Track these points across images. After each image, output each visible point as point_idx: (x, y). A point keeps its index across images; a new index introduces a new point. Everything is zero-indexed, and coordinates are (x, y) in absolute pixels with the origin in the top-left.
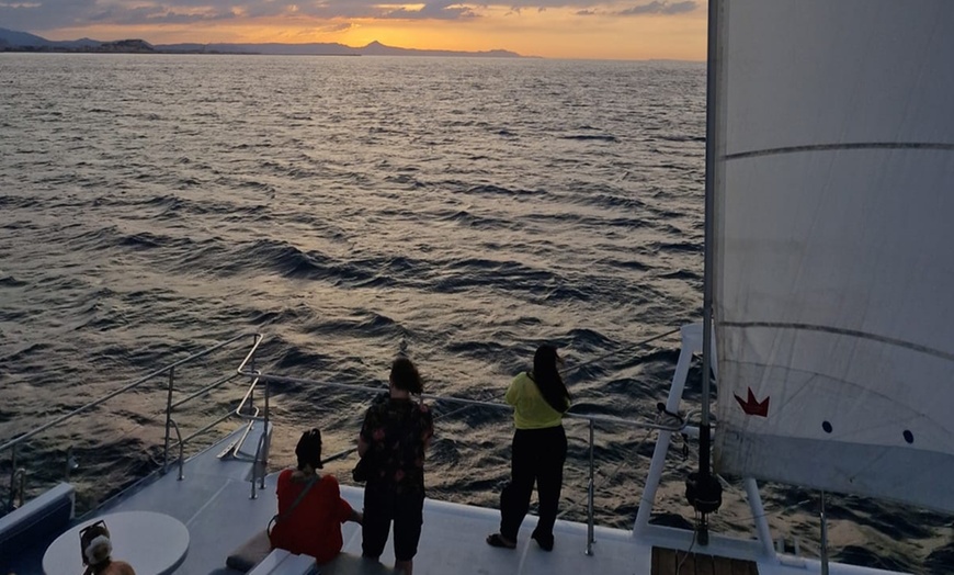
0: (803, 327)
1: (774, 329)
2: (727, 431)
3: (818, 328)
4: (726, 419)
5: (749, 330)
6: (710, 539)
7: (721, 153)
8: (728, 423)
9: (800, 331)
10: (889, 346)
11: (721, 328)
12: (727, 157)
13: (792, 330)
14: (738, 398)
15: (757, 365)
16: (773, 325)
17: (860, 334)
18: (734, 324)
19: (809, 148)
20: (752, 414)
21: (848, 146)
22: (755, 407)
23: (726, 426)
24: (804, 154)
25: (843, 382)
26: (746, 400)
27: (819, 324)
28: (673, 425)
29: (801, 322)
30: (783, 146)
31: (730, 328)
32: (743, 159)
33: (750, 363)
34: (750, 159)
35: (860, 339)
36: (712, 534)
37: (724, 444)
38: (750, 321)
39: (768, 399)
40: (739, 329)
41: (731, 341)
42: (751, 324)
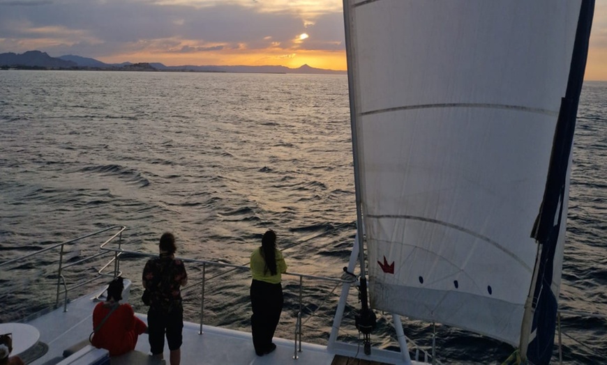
0: (408, 217)
1: (394, 219)
2: (376, 283)
3: (416, 218)
4: (375, 275)
5: (382, 220)
6: (372, 351)
7: (359, 112)
8: (376, 277)
9: (407, 220)
10: (448, 228)
11: (367, 218)
12: (363, 114)
13: (403, 219)
14: (379, 262)
15: (387, 242)
16: (394, 216)
17: (435, 221)
18: (374, 217)
19: (405, 108)
20: (387, 272)
21: (423, 106)
22: (388, 268)
23: (375, 279)
24: (401, 111)
25: (428, 251)
26: (383, 263)
27: (417, 216)
28: (350, 279)
29: (408, 215)
30: (392, 107)
31: (372, 219)
32: (371, 115)
33: (383, 241)
34: (374, 115)
35: (436, 224)
36: (372, 348)
37: (375, 290)
38: (381, 214)
39: (394, 263)
40: (376, 219)
41: (373, 227)
42: (382, 216)
